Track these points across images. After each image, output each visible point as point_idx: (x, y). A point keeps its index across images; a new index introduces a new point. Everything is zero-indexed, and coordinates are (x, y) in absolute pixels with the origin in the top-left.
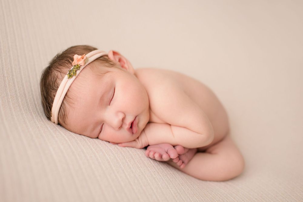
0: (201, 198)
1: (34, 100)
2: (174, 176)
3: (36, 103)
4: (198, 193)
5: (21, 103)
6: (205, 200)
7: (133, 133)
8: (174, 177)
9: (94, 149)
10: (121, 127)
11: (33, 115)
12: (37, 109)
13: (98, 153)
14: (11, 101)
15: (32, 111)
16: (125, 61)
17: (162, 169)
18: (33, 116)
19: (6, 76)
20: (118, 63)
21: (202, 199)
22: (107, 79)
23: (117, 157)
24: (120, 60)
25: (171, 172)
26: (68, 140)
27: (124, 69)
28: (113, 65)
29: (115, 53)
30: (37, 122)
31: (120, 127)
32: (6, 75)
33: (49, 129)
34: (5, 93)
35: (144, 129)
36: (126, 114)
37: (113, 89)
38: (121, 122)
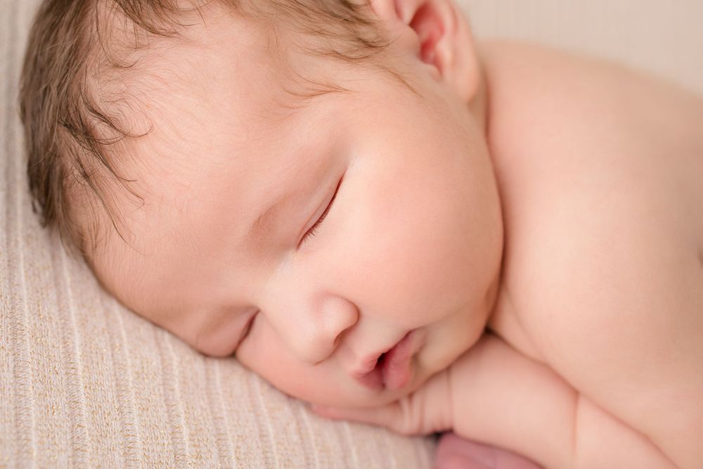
7: (383, 386)
35: (448, 370)
36: (364, 311)
37: (330, 183)
38: (330, 346)
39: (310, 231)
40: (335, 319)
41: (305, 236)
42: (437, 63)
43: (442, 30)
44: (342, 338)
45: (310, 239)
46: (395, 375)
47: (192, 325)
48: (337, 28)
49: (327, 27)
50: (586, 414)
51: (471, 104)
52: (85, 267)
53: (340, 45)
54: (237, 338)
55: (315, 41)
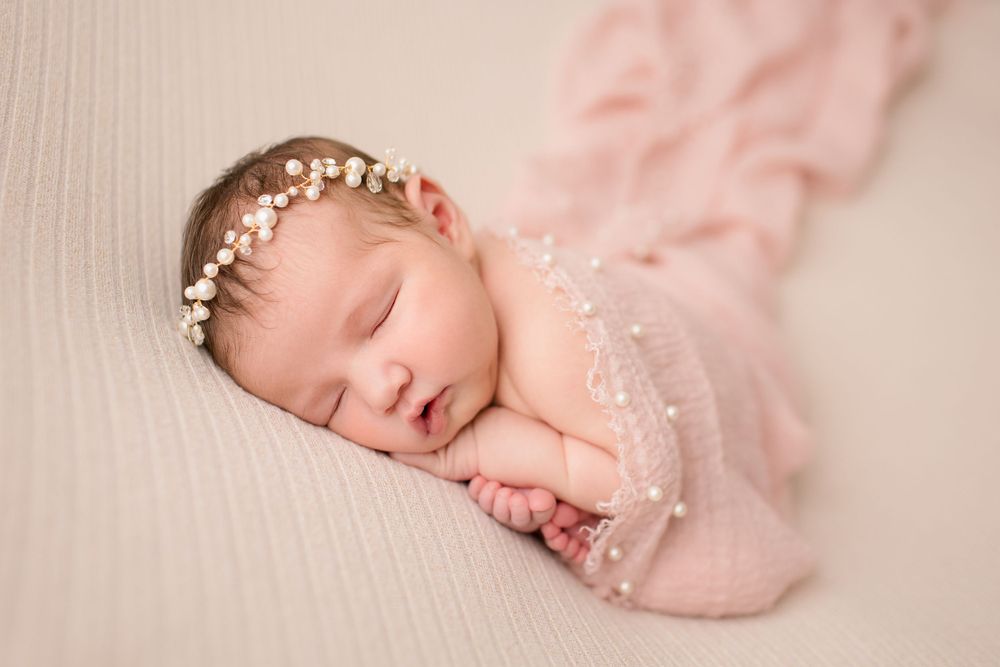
0: (596, 641)
1: (164, 276)
2: (527, 565)
3: (170, 284)
4: (588, 628)
5: (122, 277)
6: (604, 648)
7: (428, 432)
8: (526, 569)
9: (307, 445)
10: (392, 409)
11: (152, 317)
12: (168, 301)
13: (317, 454)
14: (94, 264)
15: (150, 304)
16: (453, 215)
17: (497, 537)
18: (150, 319)
19: (94, 192)
20: (432, 218)
21: (595, 646)
22: (380, 261)
23: (370, 475)
24: (438, 210)
25: (523, 553)
26: (235, 407)
27: (443, 239)
28: (409, 221)
29: (426, 186)
30: (158, 340)
31: (388, 410)
32: (94, 190)
33: (189, 363)
34: (82, 240)
35: (472, 423)
36: (416, 374)
37: (392, 293)
38: (395, 396)
39: (379, 325)
40: (398, 377)
41: (376, 329)
42: (449, 237)
43: (450, 221)
44: (403, 390)
45: (379, 329)
46: (436, 418)
47: (300, 402)
48: (389, 210)
49: (382, 209)
50: (570, 444)
51: (471, 261)
52: (229, 378)
53: (391, 219)
54: (330, 411)
55: (376, 217)
